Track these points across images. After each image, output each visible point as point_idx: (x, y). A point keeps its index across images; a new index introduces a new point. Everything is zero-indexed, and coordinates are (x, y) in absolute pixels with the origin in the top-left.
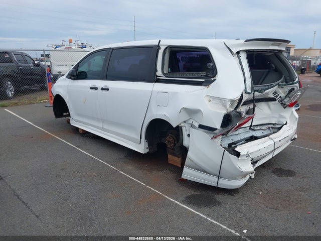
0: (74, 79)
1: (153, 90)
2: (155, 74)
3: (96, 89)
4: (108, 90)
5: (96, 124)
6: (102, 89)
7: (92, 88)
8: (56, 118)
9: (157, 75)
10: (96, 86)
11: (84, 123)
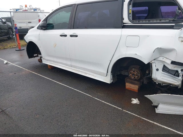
0: (44, 30)
1: (122, 34)
2: (122, 21)
3: (66, 36)
4: (77, 36)
5: (65, 62)
6: (71, 36)
7: (61, 36)
8: (29, 58)
9: (124, 22)
10: (66, 34)
11: (54, 62)
